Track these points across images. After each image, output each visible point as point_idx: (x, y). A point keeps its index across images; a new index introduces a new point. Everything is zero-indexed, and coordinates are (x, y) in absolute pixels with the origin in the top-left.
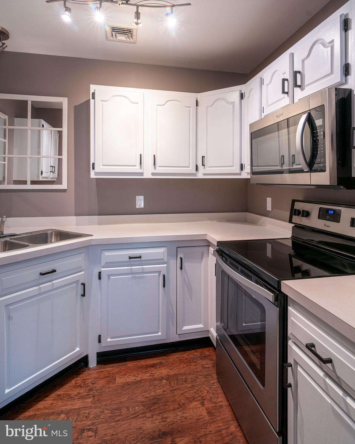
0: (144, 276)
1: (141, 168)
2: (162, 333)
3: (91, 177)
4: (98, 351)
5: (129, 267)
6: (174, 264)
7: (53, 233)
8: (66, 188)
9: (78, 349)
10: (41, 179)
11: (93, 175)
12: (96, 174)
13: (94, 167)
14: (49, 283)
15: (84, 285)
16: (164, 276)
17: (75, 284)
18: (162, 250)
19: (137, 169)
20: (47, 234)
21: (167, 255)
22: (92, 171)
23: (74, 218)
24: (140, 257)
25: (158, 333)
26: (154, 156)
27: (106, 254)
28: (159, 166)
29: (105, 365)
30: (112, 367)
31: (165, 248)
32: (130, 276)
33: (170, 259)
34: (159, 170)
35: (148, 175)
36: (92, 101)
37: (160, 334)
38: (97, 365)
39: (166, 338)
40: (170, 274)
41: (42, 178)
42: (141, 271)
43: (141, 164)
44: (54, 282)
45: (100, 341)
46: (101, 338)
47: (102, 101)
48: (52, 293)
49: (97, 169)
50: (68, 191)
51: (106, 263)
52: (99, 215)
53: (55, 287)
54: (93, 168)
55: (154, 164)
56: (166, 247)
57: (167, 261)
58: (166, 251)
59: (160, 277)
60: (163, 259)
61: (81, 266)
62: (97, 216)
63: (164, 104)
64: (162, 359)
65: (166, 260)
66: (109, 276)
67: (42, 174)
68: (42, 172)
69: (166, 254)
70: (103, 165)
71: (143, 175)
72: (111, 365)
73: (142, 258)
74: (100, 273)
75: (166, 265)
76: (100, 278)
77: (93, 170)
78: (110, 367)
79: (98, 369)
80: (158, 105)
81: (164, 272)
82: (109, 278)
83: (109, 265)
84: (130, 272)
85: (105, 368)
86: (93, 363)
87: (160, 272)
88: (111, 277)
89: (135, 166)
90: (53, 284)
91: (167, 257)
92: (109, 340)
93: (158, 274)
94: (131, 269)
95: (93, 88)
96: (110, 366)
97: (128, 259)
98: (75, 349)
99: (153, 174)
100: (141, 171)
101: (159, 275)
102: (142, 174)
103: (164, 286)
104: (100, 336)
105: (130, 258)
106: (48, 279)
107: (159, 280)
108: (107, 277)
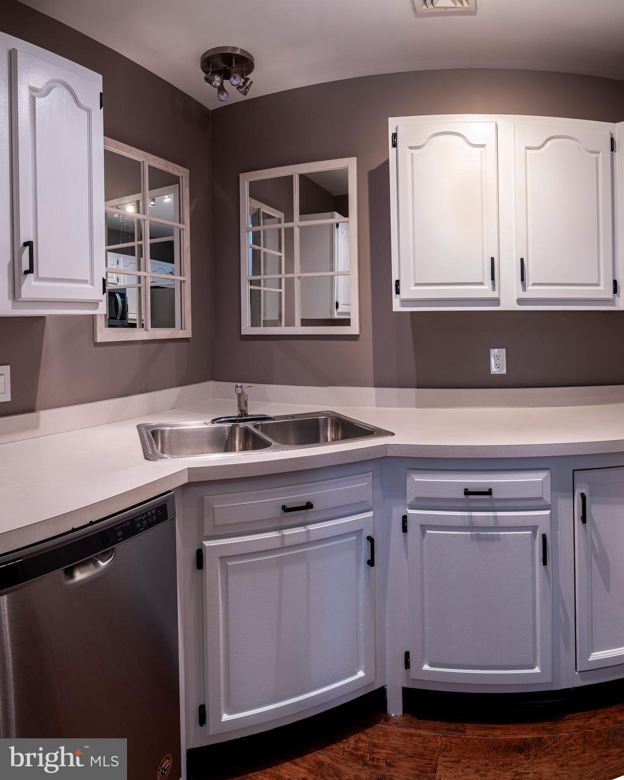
0: (500, 534)
1: (494, 289)
2: (541, 669)
3: (394, 310)
4: (405, 685)
5: (466, 514)
6: (568, 508)
7: (329, 420)
8: (357, 332)
9: (361, 674)
10: (336, 316)
11: (397, 307)
12: (404, 302)
13: (399, 289)
14: (301, 528)
15: (371, 539)
16: (544, 538)
17: (355, 538)
18: (538, 477)
19: (485, 291)
20: (317, 421)
21: (551, 489)
22: (396, 297)
23: (372, 390)
24: (489, 493)
25: (533, 668)
26: (522, 260)
27: (416, 480)
28: (534, 284)
29: (419, 718)
30: (434, 730)
31: (547, 474)
32: (469, 533)
33: (559, 499)
34: (533, 292)
35: (509, 304)
36: (392, 151)
37: (537, 670)
38: (404, 712)
39: (550, 681)
40: (558, 532)
41: (338, 314)
42: (491, 524)
43: (493, 278)
44: (311, 527)
45: (407, 665)
46: (409, 658)
47: (411, 148)
48: (308, 549)
49: (404, 294)
50: (361, 338)
51: (416, 498)
52: (418, 387)
53: (312, 539)
54: (396, 291)
55: (523, 279)
56: (549, 471)
57: (552, 501)
58: (549, 480)
59: (535, 538)
60: (541, 498)
61: (366, 501)
62: (413, 390)
63: (541, 143)
64: (544, 728)
65: (548, 499)
66: (424, 528)
67: (337, 307)
68: (337, 304)
69: (550, 486)
70: (417, 285)
71: (499, 305)
72: (432, 724)
73: (495, 495)
74: (405, 518)
75: (548, 512)
76: (405, 529)
77: (398, 295)
78: (428, 729)
79: (404, 726)
80: (527, 148)
81: (544, 529)
82: (424, 533)
83: (422, 503)
84: (468, 525)
85: (419, 728)
86: (395, 707)
87: (534, 529)
88: (428, 532)
89: (481, 284)
90: (308, 532)
91: (551, 494)
92: (426, 667)
93: (530, 532)
94: (471, 517)
95: (394, 123)
96: (429, 726)
97: (463, 496)
98: (355, 673)
99: (520, 301)
100: (494, 295)
101: (534, 534)
102: (496, 301)
103: (545, 563)
104: (407, 654)
105: (467, 493)
106: (300, 520)
107: (533, 546)
108: (418, 531)
